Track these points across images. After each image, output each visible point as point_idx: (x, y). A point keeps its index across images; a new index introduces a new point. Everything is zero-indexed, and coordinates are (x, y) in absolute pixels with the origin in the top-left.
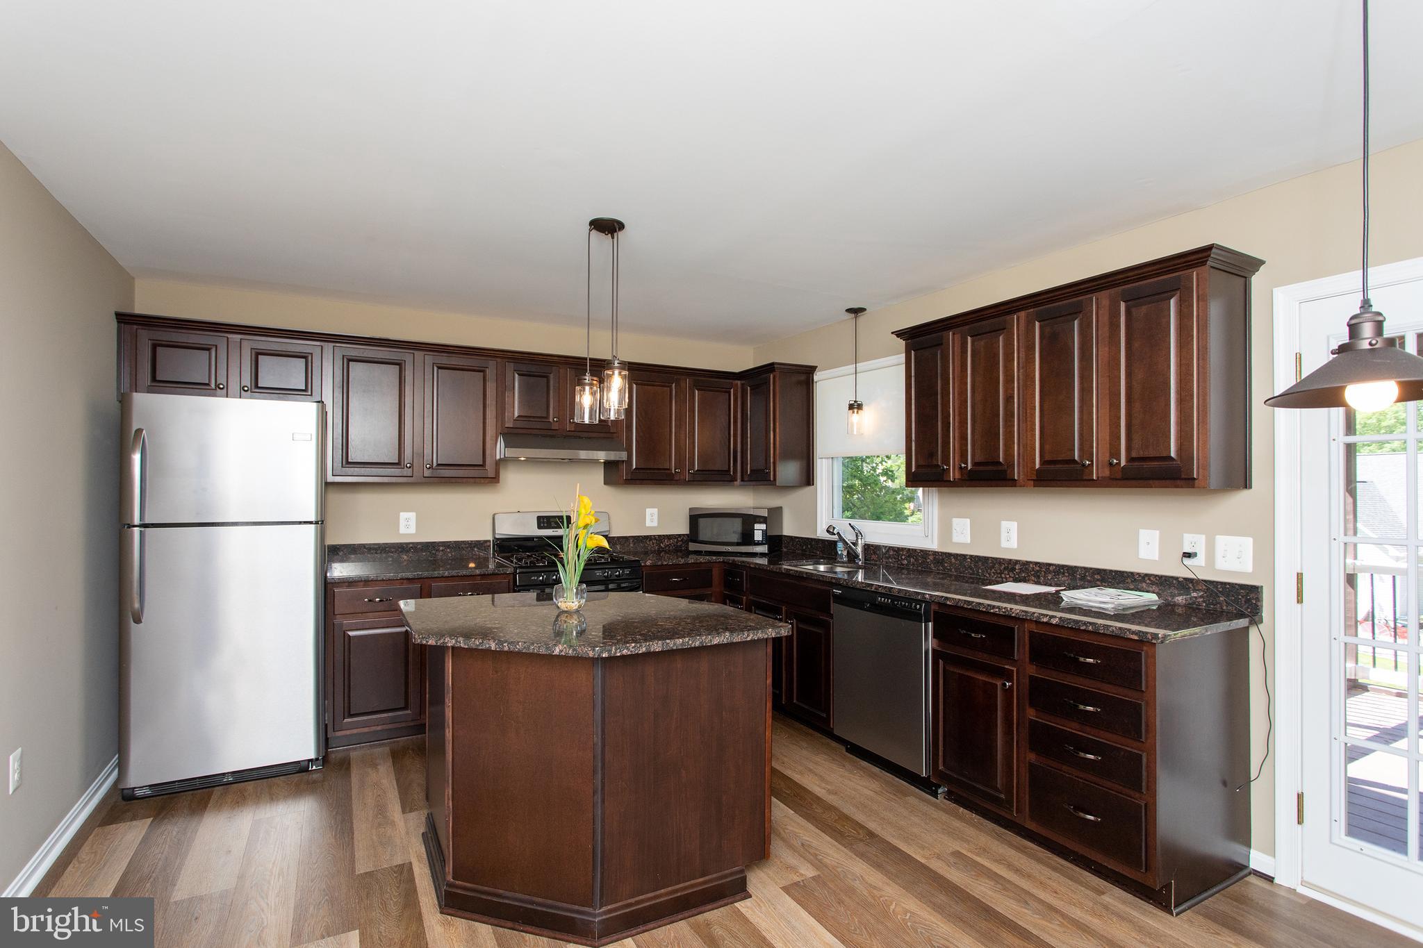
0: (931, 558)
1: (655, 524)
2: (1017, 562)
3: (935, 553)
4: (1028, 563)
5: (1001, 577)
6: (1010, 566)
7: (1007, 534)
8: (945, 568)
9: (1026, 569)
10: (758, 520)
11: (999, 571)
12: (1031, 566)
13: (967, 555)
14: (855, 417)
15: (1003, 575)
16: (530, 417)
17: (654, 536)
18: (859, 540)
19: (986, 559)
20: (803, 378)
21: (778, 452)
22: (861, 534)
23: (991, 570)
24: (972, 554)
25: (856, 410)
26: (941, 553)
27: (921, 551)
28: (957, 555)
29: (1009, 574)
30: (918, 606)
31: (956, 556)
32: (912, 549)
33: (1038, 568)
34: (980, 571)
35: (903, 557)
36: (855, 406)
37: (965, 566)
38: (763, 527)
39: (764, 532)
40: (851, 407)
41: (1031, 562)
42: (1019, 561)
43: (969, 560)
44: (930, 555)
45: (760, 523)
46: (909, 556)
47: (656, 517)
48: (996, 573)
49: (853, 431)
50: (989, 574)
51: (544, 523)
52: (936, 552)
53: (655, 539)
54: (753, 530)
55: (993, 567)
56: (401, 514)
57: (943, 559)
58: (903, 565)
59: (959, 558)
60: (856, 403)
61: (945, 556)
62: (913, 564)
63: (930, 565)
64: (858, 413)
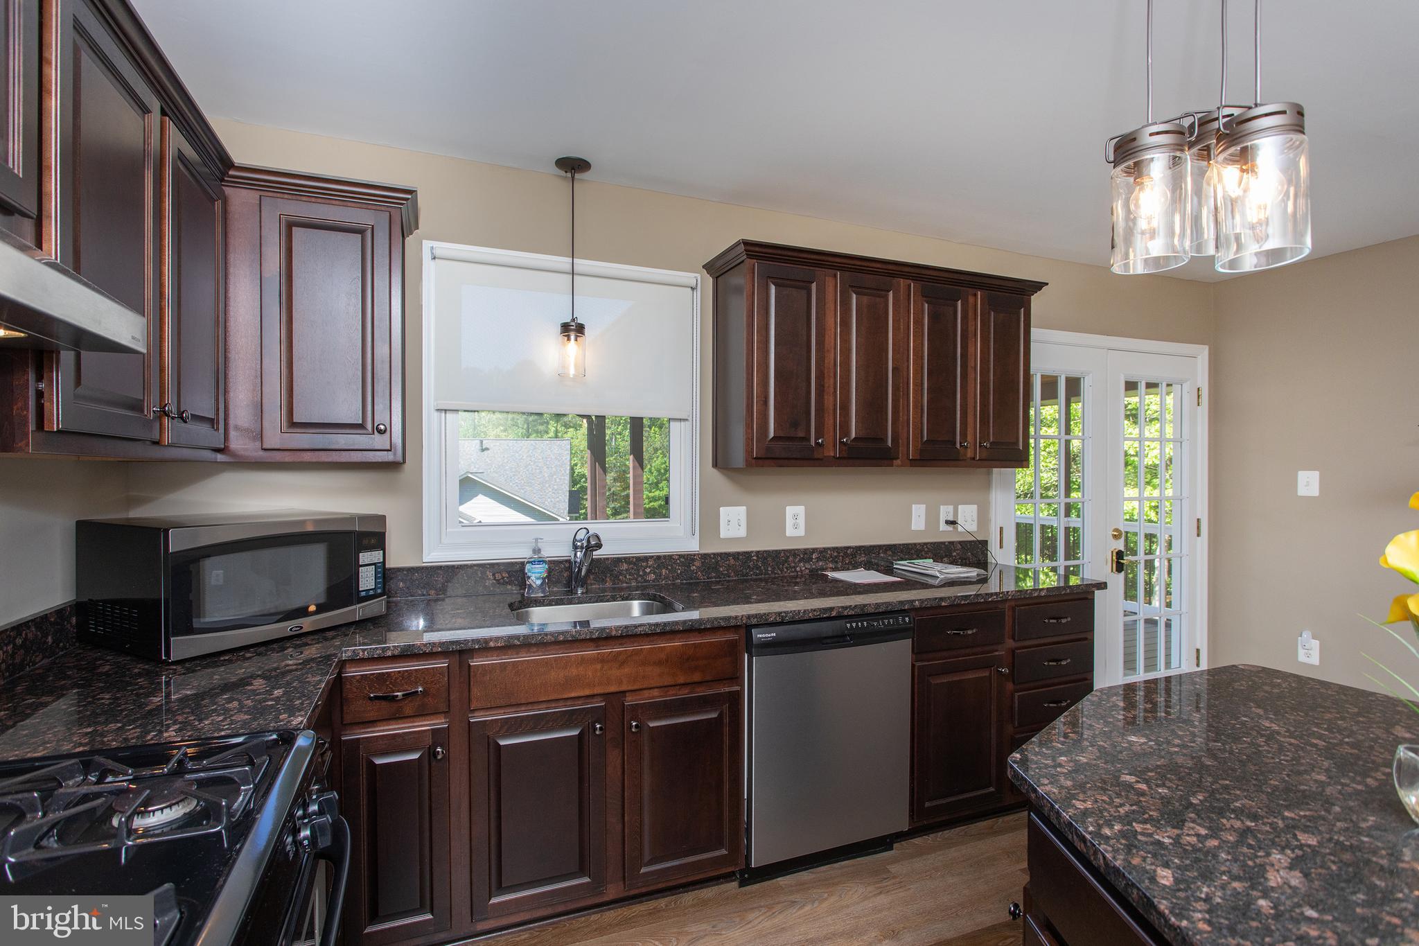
0: (697, 563)
2: (814, 550)
4: (825, 550)
5: (796, 571)
9: (824, 557)
11: (792, 565)
12: (829, 552)
13: (752, 552)
14: (572, 346)
15: (798, 569)
19: (778, 552)
23: (783, 565)
24: (758, 549)
25: (573, 336)
26: (714, 554)
27: (680, 556)
28: (738, 553)
30: (907, 619)
31: (736, 556)
32: (665, 556)
33: (835, 554)
34: (769, 568)
35: (648, 570)
36: (572, 328)
41: (829, 549)
42: (817, 549)
43: (755, 558)
44: (694, 560)
48: (790, 567)
50: (782, 570)
52: (705, 554)
57: (717, 562)
58: (649, 581)
59: (741, 557)
60: (573, 324)
61: (719, 559)
62: (666, 578)
63: (696, 573)
64: (576, 340)
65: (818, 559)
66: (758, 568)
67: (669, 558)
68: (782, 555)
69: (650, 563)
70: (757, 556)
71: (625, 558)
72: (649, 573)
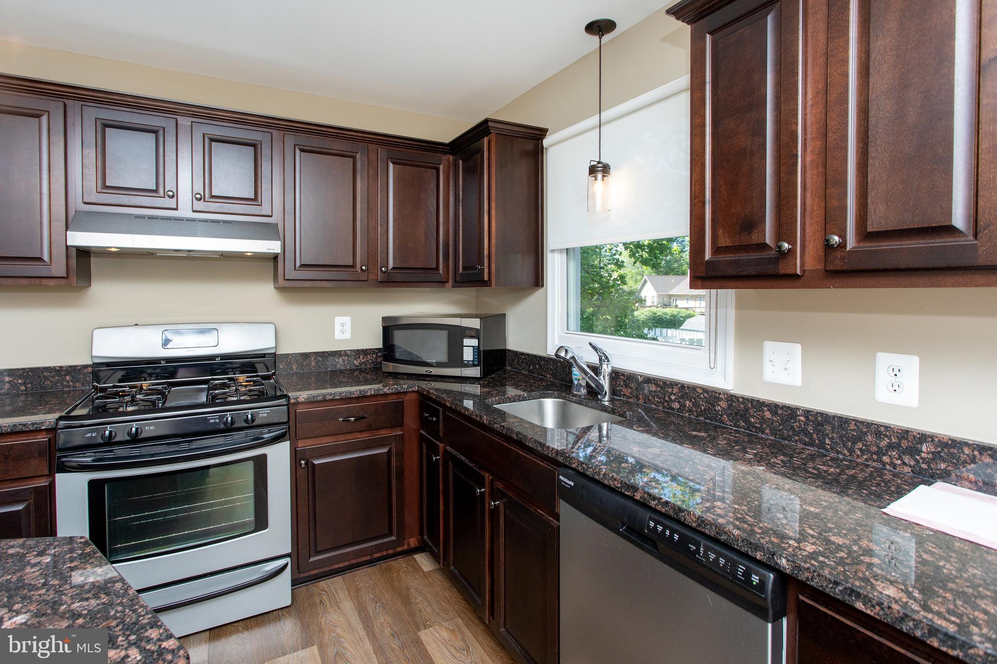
0: (724, 404)
1: (347, 336)
2: (924, 437)
3: (732, 398)
6: (904, 444)
7: (894, 378)
8: (750, 426)
10: (467, 333)
11: (874, 449)
13: (798, 409)
14: (599, 185)
15: (886, 459)
17: (345, 351)
18: (605, 366)
19: (844, 421)
20: (530, 146)
21: (493, 241)
22: (607, 358)
23: (854, 443)
24: (809, 408)
25: (600, 176)
26: (744, 398)
27: (707, 390)
28: (776, 406)
29: (900, 458)
31: (774, 408)
32: (690, 386)
34: (827, 441)
35: (673, 397)
36: (599, 169)
37: (792, 428)
38: (474, 342)
39: (477, 350)
40: (593, 170)
43: (802, 418)
44: (720, 399)
45: (472, 337)
46: (682, 397)
47: (348, 328)
48: (869, 451)
49: (594, 206)
50: (851, 451)
52: (732, 396)
53: (346, 355)
54: (462, 346)
55: (860, 439)
57: (747, 410)
58: (673, 409)
59: (780, 412)
60: (600, 165)
61: (750, 405)
62: (690, 411)
63: (722, 415)
64: (603, 180)
65: (936, 457)
66: (807, 434)
67: (693, 388)
68: (852, 427)
69: (675, 391)
70: (807, 418)
71: (654, 379)
72: (674, 401)
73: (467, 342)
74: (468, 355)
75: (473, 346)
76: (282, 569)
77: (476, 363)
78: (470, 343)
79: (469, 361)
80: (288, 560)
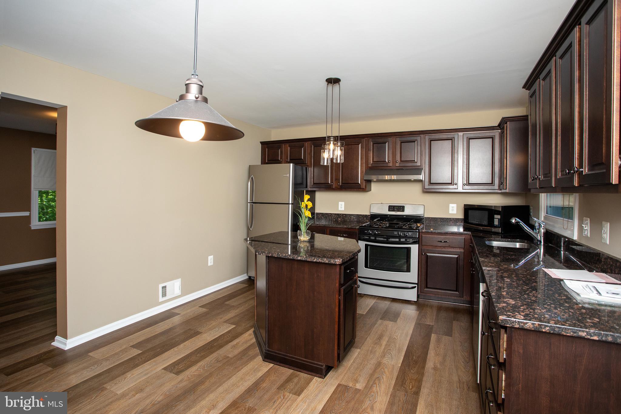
1: (455, 212)
10: (496, 213)
16: (378, 162)
17: (453, 218)
21: (508, 171)
38: (499, 217)
39: (500, 220)
47: (455, 209)
51: (391, 209)
54: (493, 218)
56: (339, 202)
73: (496, 216)
74: (496, 222)
75: (498, 219)
76: (414, 287)
77: (499, 226)
78: (497, 217)
79: (496, 225)
80: (416, 285)
